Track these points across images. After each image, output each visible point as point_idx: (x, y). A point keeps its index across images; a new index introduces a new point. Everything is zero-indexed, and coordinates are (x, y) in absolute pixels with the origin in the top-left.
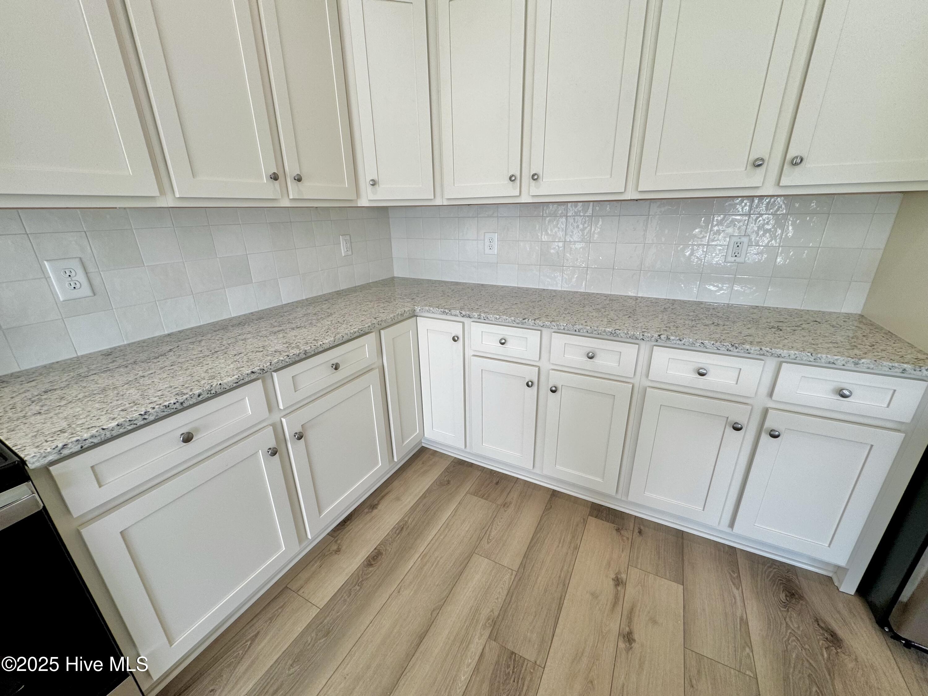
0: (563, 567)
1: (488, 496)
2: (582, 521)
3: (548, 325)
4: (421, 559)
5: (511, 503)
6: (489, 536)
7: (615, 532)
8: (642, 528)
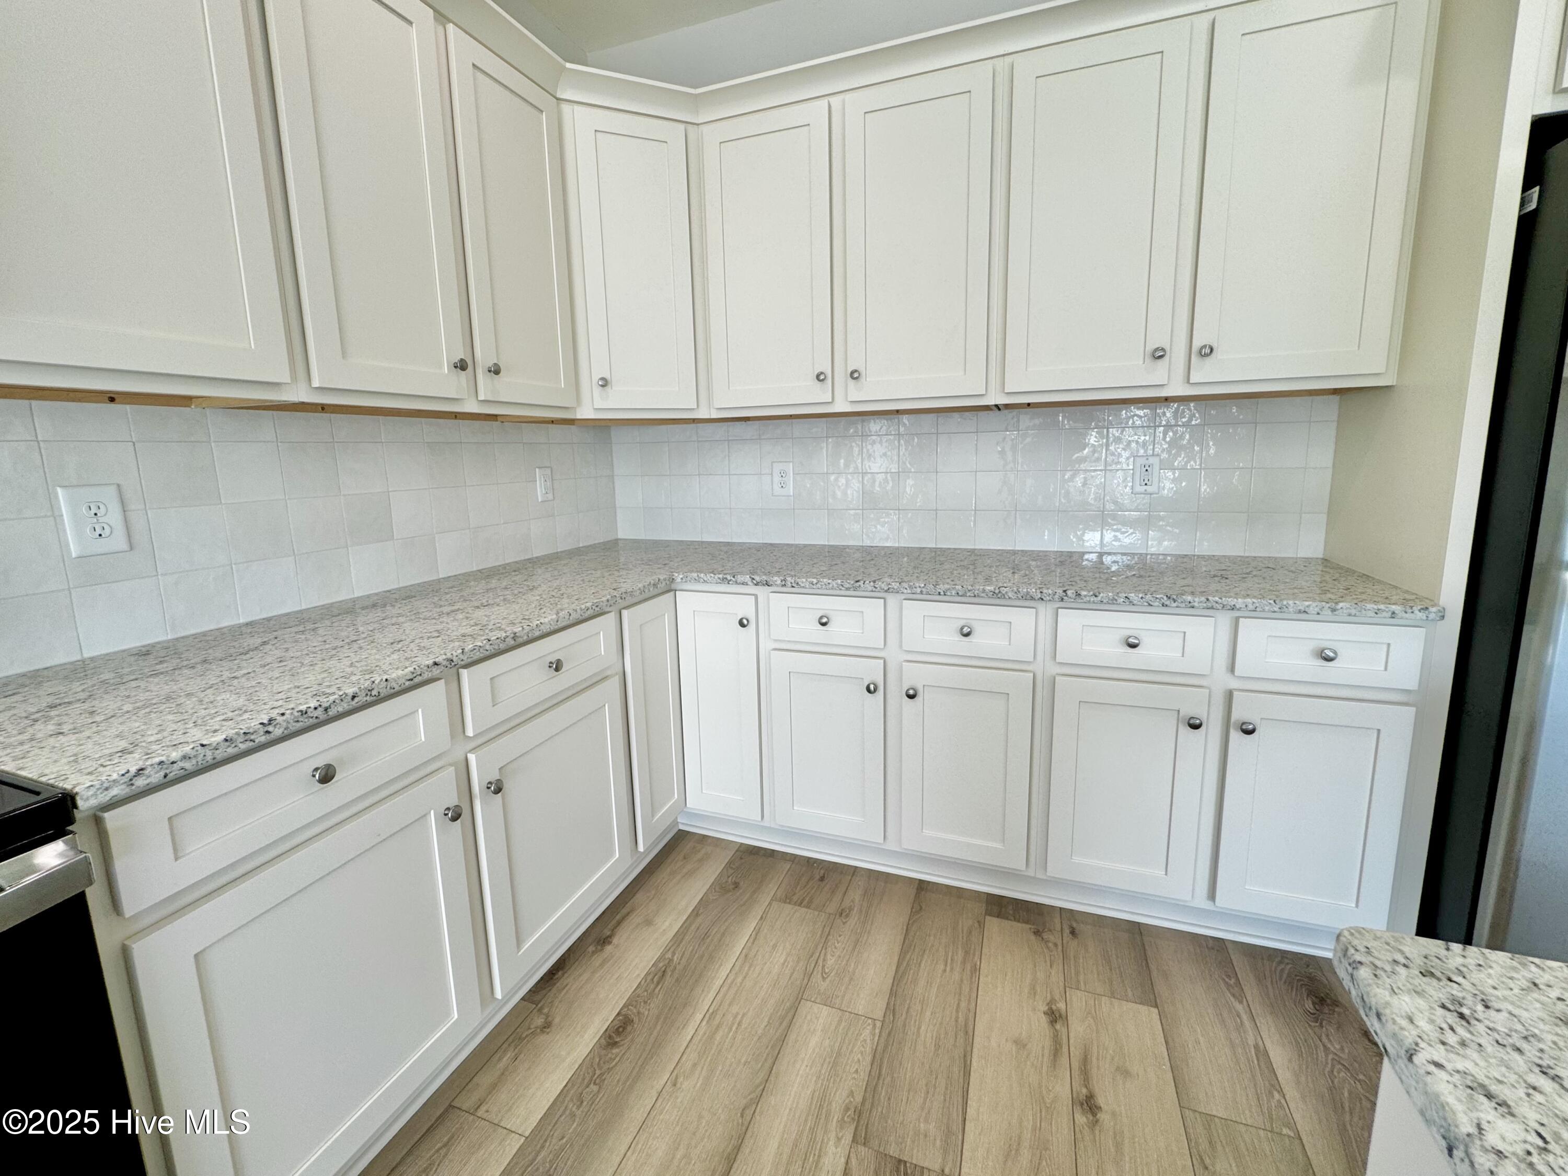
0: (958, 1004)
1: (810, 902)
2: (976, 925)
3: (896, 587)
4: (708, 1022)
5: (851, 909)
6: (823, 966)
7: (1033, 937)
8: (1075, 925)
